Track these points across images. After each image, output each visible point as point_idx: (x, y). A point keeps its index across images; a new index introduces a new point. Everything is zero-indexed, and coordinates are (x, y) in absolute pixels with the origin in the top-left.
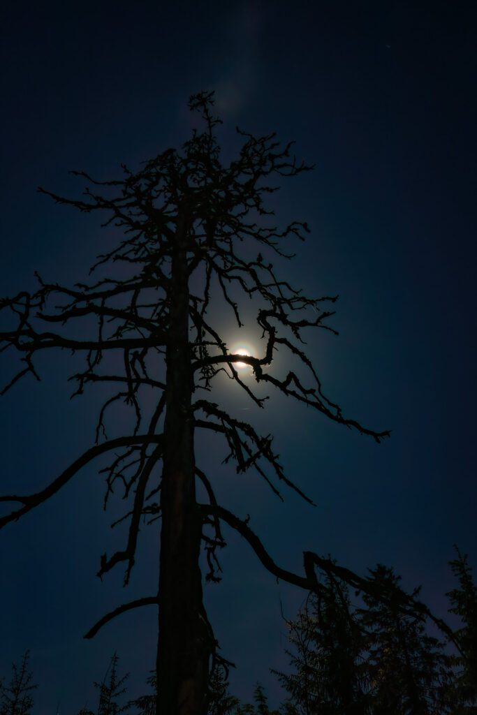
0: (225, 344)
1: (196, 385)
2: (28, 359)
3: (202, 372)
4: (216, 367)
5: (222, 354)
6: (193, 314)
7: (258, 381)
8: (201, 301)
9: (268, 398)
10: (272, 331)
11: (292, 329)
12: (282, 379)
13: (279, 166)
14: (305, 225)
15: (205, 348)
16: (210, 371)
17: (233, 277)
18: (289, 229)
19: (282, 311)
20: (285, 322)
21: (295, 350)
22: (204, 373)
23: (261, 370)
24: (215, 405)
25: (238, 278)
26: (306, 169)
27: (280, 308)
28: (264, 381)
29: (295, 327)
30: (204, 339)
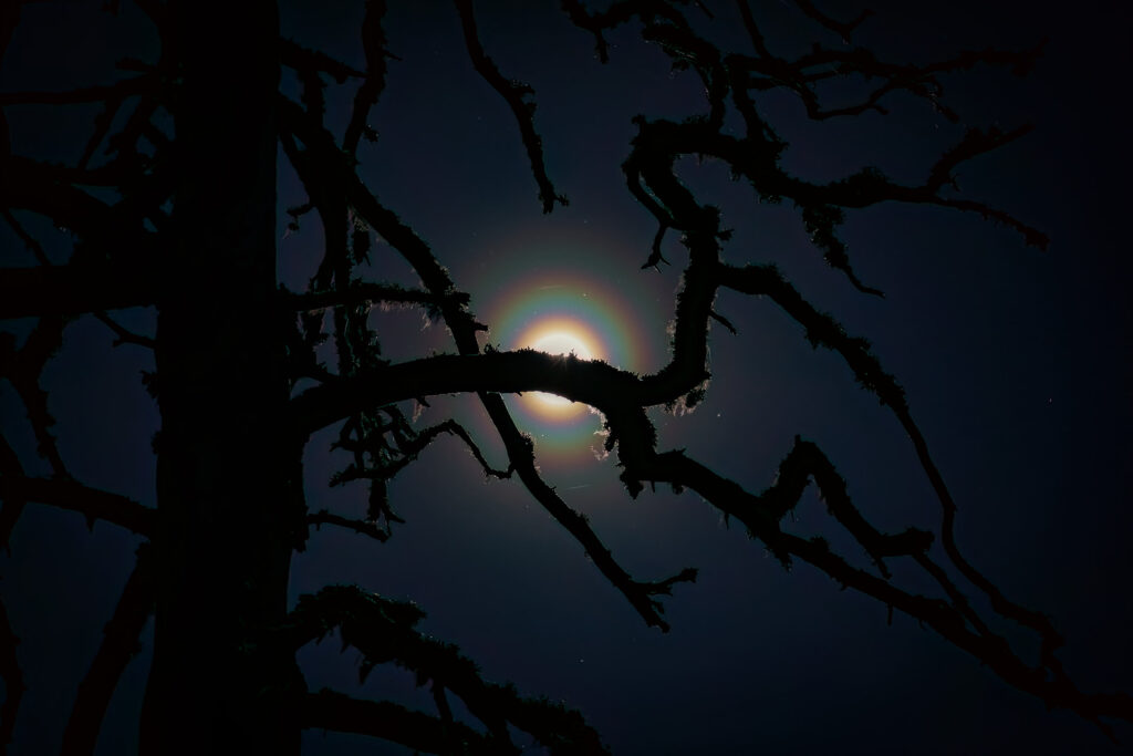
0: (465, 298)
1: (313, 510)
3: (344, 443)
4: (416, 414)
5: (453, 350)
6: (300, 145)
7: (634, 490)
8: (341, 72)
9: (689, 575)
10: (701, 228)
11: (807, 216)
15: (361, 320)
16: (389, 437)
19: (755, 124)
20: (772, 184)
21: (821, 329)
22: (358, 448)
23: (648, 432)
24: (409, 614)
27: (746, 107)
28: (664, 487)
29: (821, 207)
30: (358, 272)
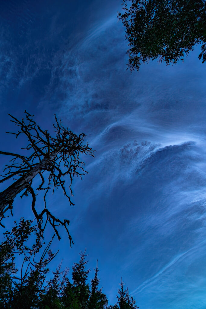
2: (20, 133)
8: (57, 158)
12: (62, 181)
13: (90, 152)
14: (84, 164)
17: (65, 161)
18: (81, 162)
25: (65, 162)
26: (93, 156)
